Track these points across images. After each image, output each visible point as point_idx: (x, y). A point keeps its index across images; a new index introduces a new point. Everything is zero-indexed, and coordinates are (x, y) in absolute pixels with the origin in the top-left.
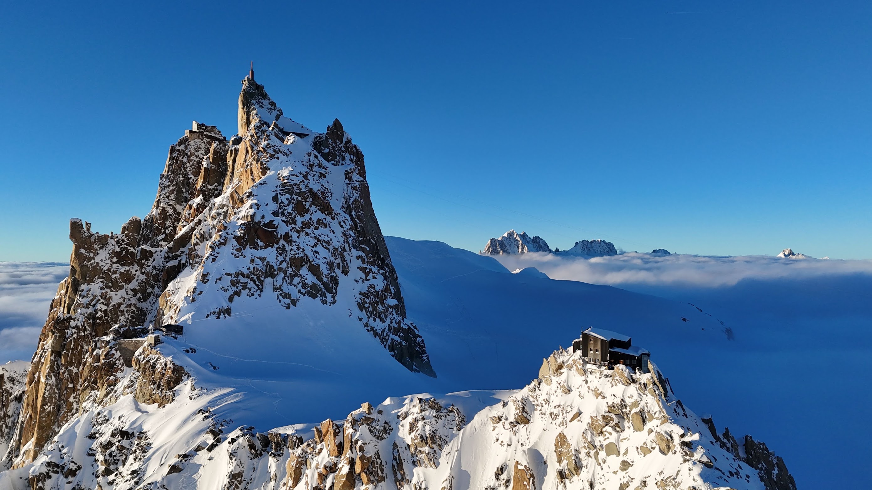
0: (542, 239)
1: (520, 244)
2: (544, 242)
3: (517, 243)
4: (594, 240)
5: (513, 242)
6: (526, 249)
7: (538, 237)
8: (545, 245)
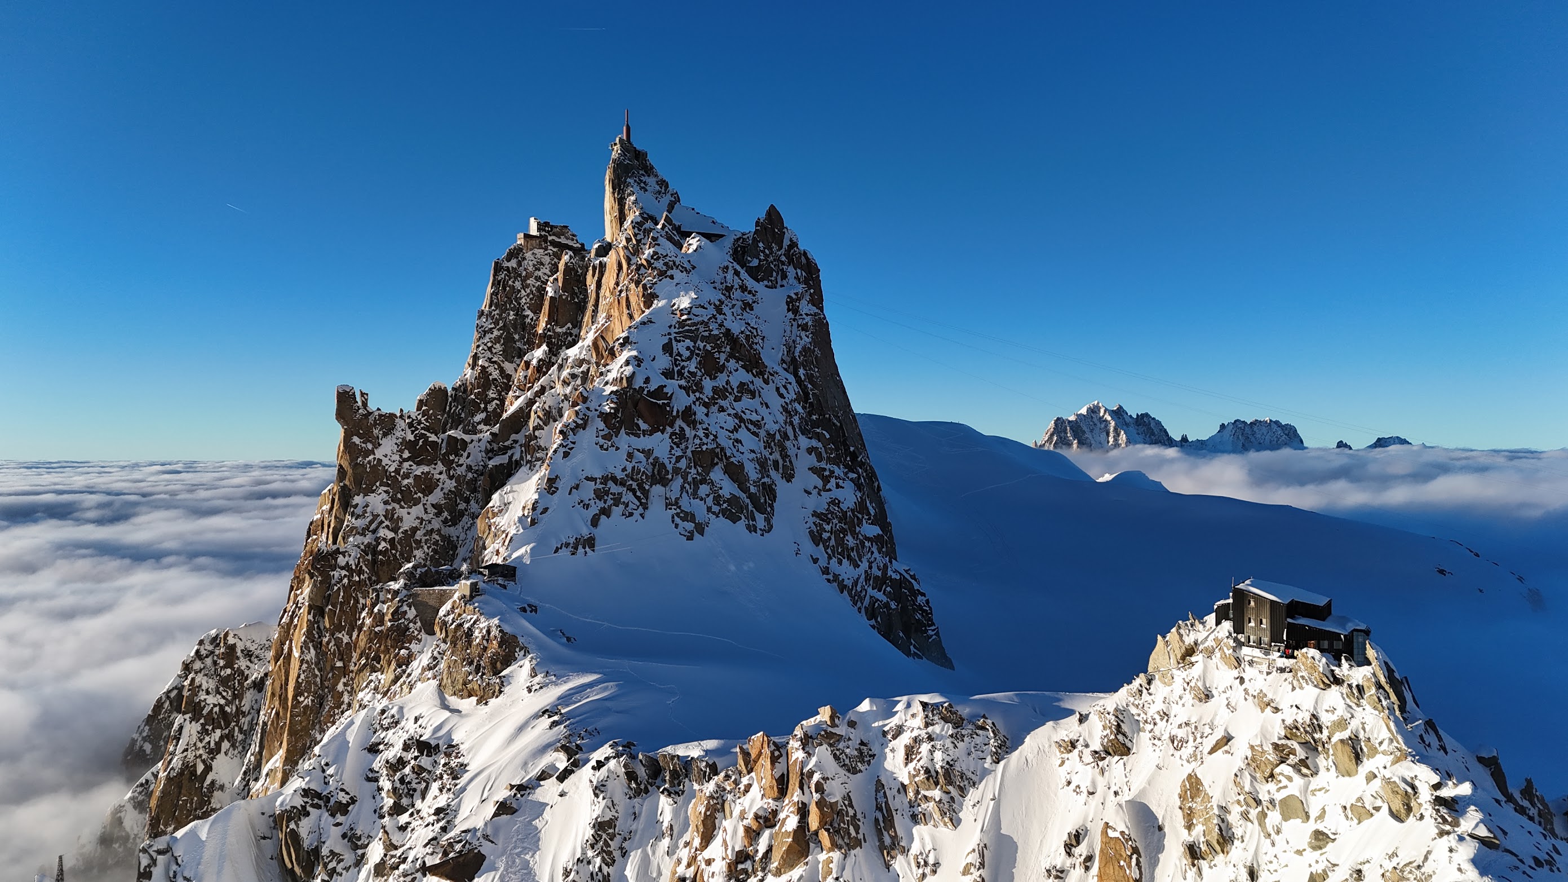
0: (1154, 419)
1: (1112, 429)
2: (1159, 423)
3: (1106, 426)
4: (1256, 420)
5: (1098, 424)
6: (1123, 437)
7: (1147, 415)
8: (1161, 430)
